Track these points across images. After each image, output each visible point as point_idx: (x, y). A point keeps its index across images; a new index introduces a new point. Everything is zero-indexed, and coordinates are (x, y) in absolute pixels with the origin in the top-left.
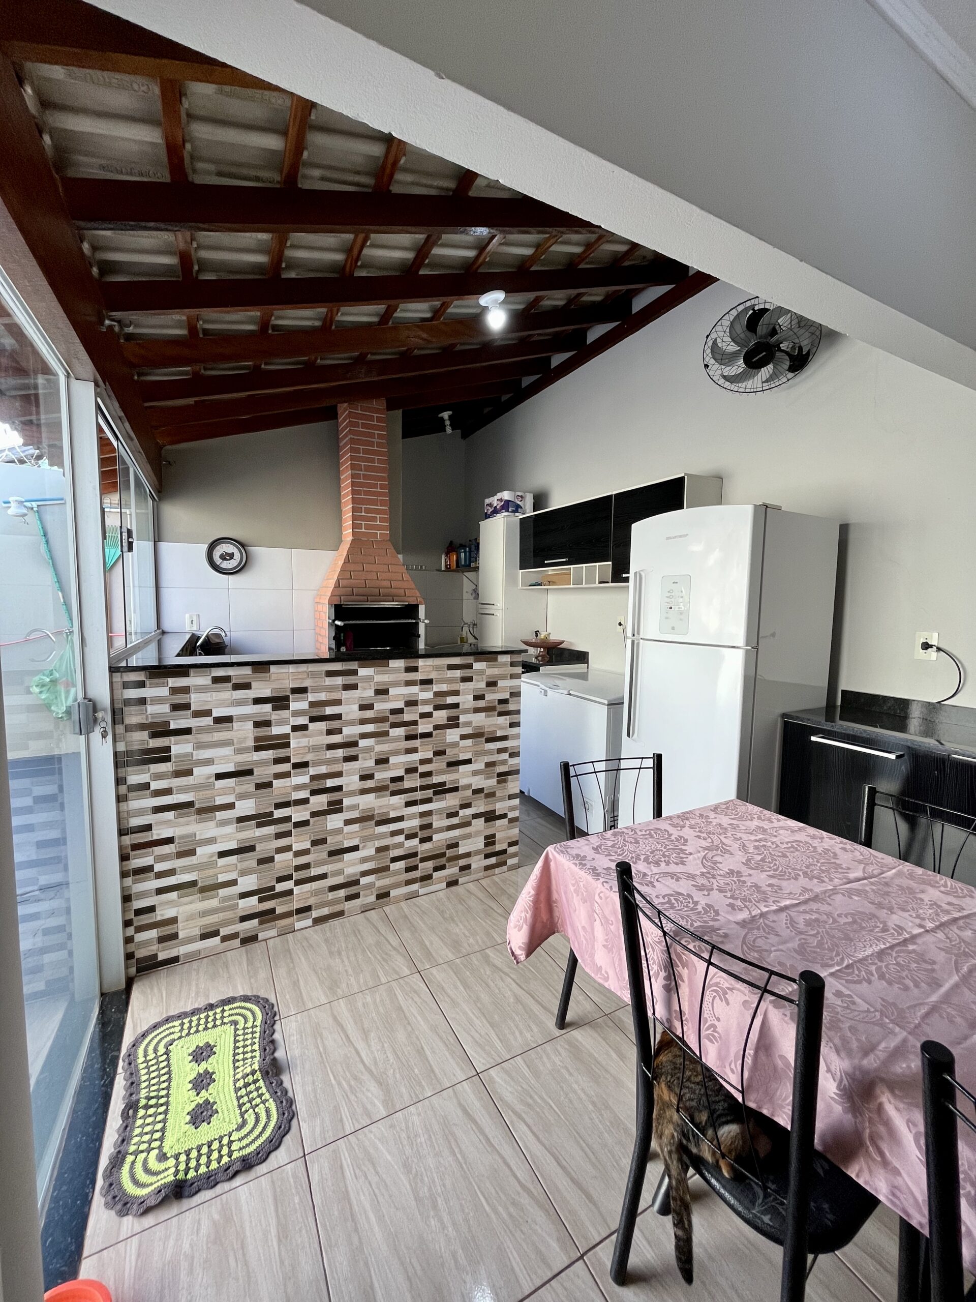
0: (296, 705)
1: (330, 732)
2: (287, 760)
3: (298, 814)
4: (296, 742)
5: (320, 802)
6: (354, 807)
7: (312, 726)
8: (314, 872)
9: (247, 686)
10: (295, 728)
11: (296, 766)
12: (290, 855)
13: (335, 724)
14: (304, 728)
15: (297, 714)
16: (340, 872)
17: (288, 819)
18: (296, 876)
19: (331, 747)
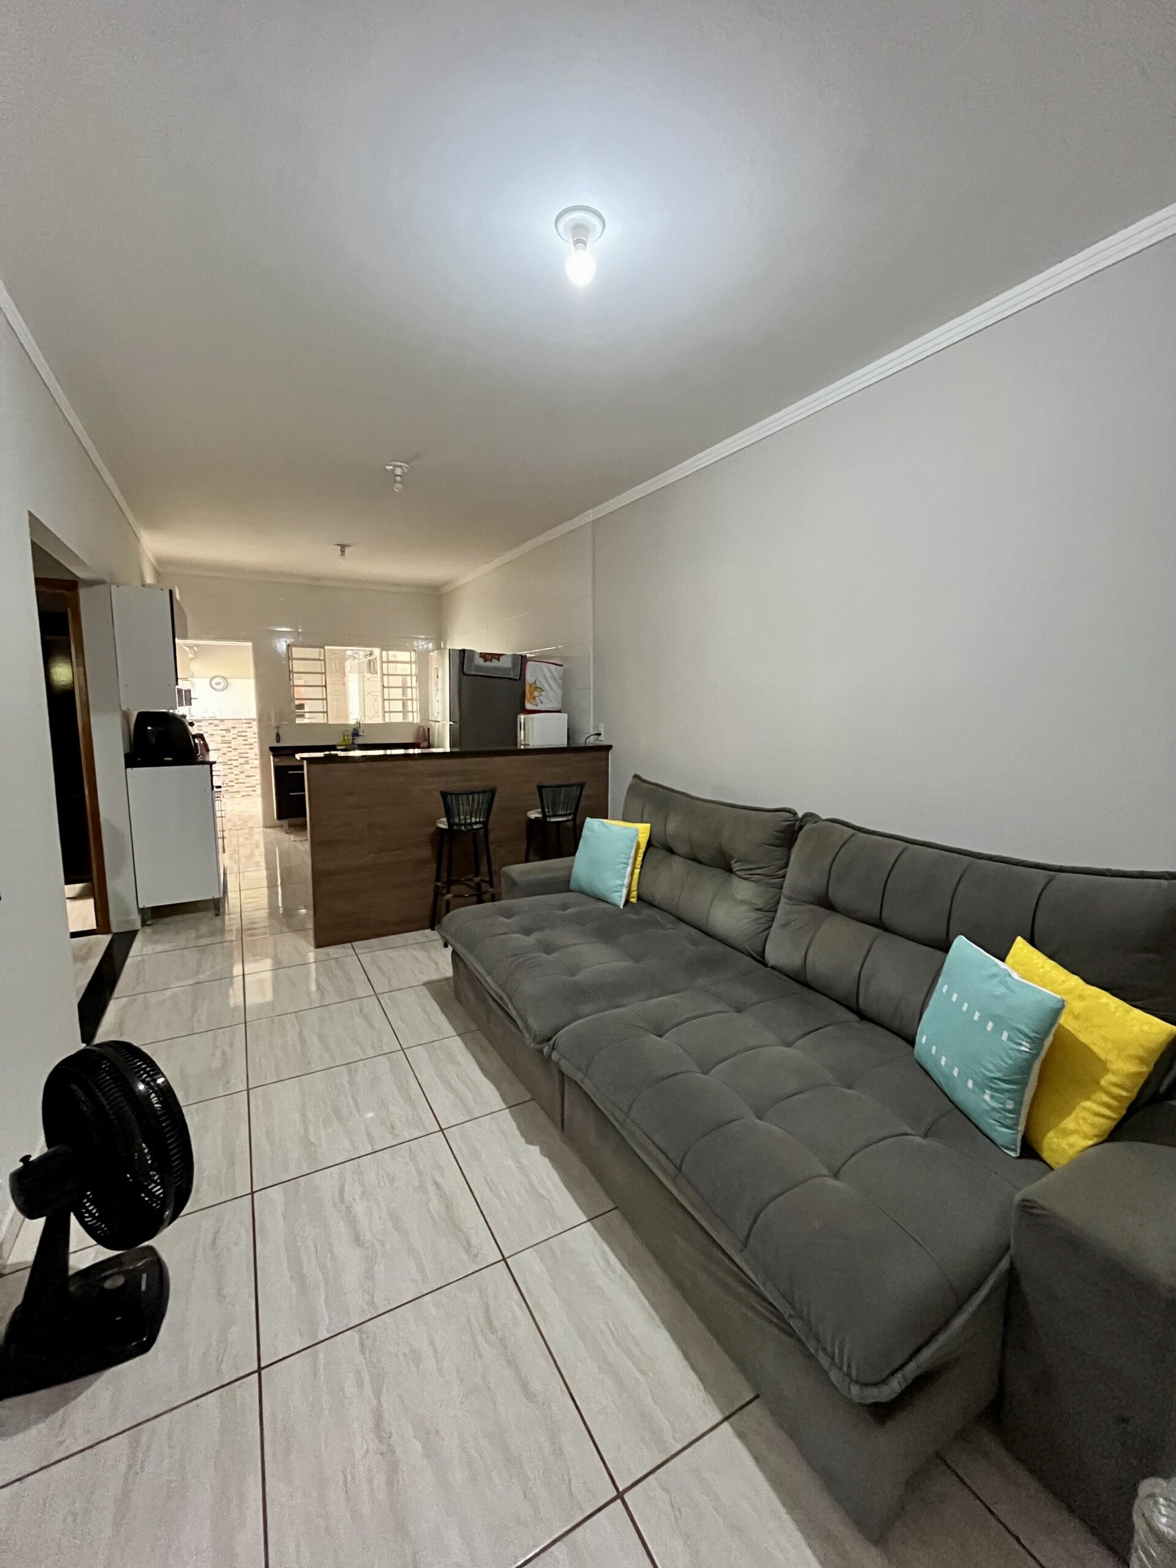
0: (233, 731)
1: (244, 740)
2: (230, 747)
3: (235, 763)
4: (234, 742)
5: (242, 760)
6: (253, 764)
7: (238, 738)
8: (240, 781)
9: (218, 726)
10: (233, 738)
11: (234, 749)
12: (233, 775)
13: (246, 738)
14: (236, 738)
15: (233, 734)
16: (249, 783)
17: (232, 764)
18: (235, 781)
19: (244, 745)
